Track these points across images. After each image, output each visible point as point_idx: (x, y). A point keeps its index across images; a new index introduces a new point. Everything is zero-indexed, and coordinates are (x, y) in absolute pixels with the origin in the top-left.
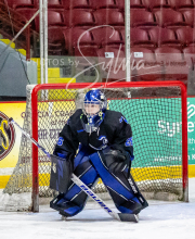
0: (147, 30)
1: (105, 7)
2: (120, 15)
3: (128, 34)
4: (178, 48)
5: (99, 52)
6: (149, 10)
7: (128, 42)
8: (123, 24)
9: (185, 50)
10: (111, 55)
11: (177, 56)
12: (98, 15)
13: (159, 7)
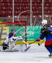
0: (18, 11)
1: (8, 6)
2: (11, 8)
3: (13, 12)
4: (24, 15)
5: (7, 16)
6: (18, 7)
7: (13, 14)
8: (12, 10)
9: (26, 16)
10: (9, 17)
11: (24, 17)
12: (6, 8)
13: (20, 6)
